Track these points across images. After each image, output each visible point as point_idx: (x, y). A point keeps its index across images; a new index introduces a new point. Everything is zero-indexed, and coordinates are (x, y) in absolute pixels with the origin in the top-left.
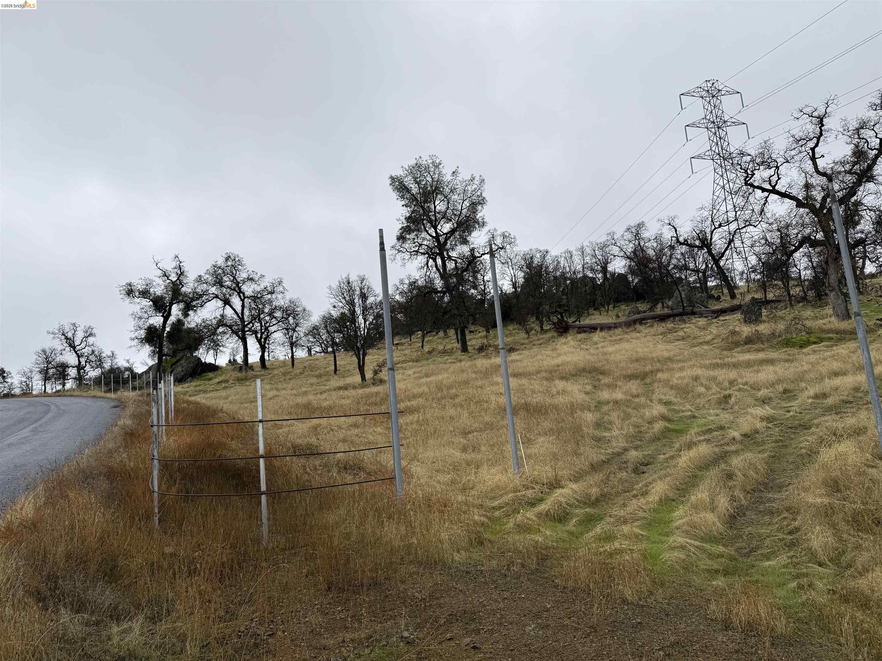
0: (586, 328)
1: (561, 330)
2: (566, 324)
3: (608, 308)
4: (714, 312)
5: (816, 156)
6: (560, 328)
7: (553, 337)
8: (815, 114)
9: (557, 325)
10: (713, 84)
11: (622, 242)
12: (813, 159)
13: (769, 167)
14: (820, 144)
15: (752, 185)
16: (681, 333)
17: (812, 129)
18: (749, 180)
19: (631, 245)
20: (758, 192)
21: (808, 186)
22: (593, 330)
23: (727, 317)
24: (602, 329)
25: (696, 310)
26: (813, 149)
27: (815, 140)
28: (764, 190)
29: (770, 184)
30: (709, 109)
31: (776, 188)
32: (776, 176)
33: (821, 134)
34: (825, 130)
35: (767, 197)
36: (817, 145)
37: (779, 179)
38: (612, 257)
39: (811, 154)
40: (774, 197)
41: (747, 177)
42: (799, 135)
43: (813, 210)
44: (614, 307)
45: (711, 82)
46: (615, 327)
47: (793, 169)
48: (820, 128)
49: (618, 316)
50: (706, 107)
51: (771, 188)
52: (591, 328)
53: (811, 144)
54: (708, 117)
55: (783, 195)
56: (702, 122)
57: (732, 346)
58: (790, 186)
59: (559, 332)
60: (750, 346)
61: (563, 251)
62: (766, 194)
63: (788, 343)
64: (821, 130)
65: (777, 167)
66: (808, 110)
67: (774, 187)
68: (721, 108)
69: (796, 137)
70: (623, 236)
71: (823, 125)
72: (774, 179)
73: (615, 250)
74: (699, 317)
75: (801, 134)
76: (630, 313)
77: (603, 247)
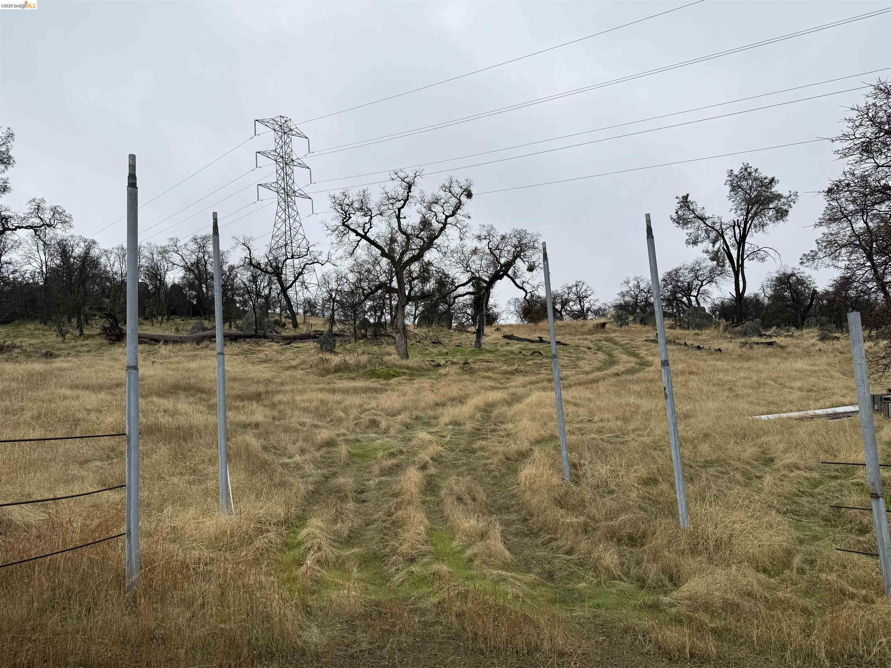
0: (145, 338)
1: (114, 338)
2: (120, 331)
3: (162, 319)
4: (285, 338)
5: (401, 216)
6: (112, 335)
7: (102, 345)
8: (406, 180)
9: (108, 331)
10: (286, 121)
11: (185, 251)
12: (398, 217)
13: (365, 215)
14: (405, 206)
15: (348, 227)
16: (262, 355)
17: (401, 192)
18: (347, 221)
19: (194, 257)
20: (352, 235)
21: (393, 240)
22: (152, 342)
23: (300, 345)
24: (166, 342)
25: (268, 334)
26: (399, 209)
27: (402, 202)
28: (358, 234)
29: (363, 230)
30: (280, 143)
31: (368, 234)
32: (369, 224)
33: (408, 199)
34: (412, 197)
35: (359, 241)
36: (403, 207)
37: (371, 227)
38: (170, 265)
39: (397, 213)
40: (364, 242)
41: (345, 218)
42: (392, 193)
43: (393, 261)
44: (168, 320)
45: (285, 119)
46: (182, 342)
47: (383, 222)
48: (408, 193)
49: (177, 330)
50: (277, 141)
51: (363, 234)
52: (151, 340)
53: (399, 204)
54: (278, 151)
55: (373, 243)
56: (272, 153)
57: (323, 372)
58: (378, 236)
59: (110, 339)
60: (341, 374)
61: (116, 245)
62: (359, 238)
63: (373, 374)
64: (408, 196)
65: (371, 218)
66: (402, 175)
67: (366, 233)
68: (290, 146)
69: (389, 194)
70: (186, 245)
71: (410, 191)
72: (368, 226)
73: (176, 258)
74: (272, 341)
75: (393, 193)
76: (193, 328)
77: (164, 252)
